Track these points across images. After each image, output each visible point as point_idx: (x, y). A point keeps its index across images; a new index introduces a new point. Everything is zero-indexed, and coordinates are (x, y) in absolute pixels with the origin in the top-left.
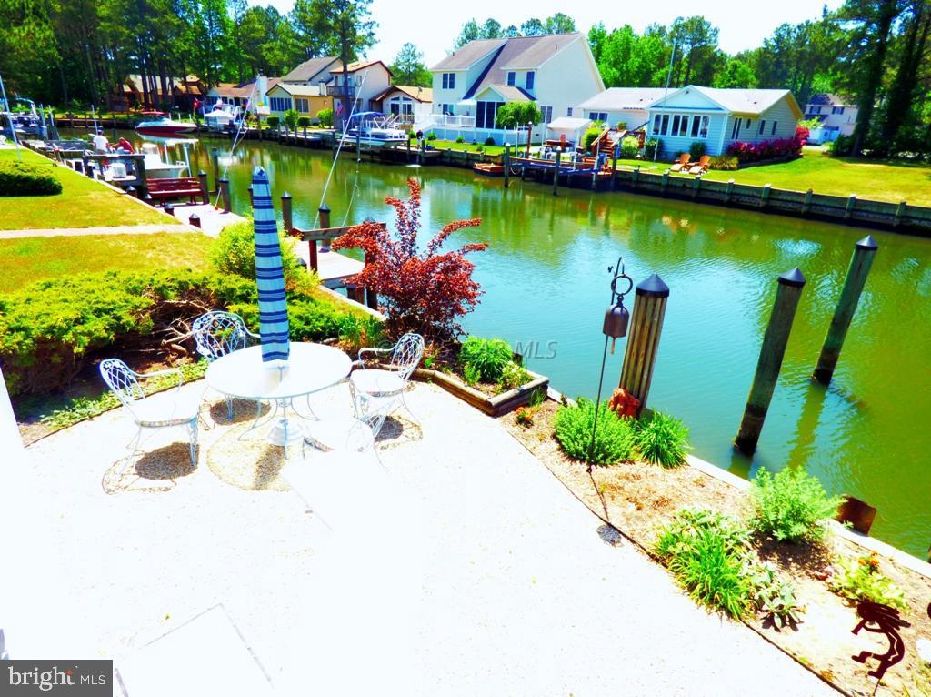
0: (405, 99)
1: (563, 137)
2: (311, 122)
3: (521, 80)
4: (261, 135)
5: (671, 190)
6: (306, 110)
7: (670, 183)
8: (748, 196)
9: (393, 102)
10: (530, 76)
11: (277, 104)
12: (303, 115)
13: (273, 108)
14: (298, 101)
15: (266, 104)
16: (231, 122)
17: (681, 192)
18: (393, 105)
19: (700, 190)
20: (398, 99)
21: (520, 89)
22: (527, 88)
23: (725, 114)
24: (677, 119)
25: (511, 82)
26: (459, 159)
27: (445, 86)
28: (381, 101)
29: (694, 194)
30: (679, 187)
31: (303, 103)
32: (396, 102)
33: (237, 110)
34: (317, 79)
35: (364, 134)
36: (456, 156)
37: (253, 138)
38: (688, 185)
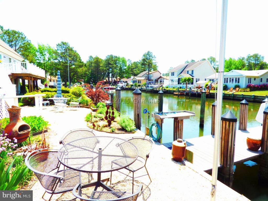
0: (163, 79)
1: (199, 85)
2: (141, 85)
3: (190, 72)
4: (128, 89)
5: (226, 97)
6: (140, 83)
7: (225, 95)
8: (248, 98)
9: (160, 80)
10: (193, 71)
11: (134, 82)
12: (139, 84)
13: (133, 83)
14: (138, 81)
15: (132, 82)
16: (122, 86)
17: (229, 98)
18: (160, 81)
19: (234, 97)
20: (162, 79)
21: (190, 75)
22: (192, 74)
23: (244, 77)
24: (230, 79)
25: (188, 73)
26: (171, 92)
27: (172, 75)
28: (158, 80)
29: (232, 98)
30: (228, 96)
31: (139, 82)
32: (161, 80)
33: (126, 84)
34: (144, 76)
35: (148, 87)
36: (171, 91)
37: (127, 89)
38: (230, 96)
